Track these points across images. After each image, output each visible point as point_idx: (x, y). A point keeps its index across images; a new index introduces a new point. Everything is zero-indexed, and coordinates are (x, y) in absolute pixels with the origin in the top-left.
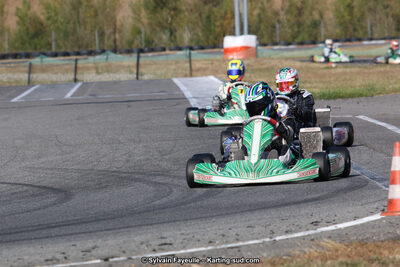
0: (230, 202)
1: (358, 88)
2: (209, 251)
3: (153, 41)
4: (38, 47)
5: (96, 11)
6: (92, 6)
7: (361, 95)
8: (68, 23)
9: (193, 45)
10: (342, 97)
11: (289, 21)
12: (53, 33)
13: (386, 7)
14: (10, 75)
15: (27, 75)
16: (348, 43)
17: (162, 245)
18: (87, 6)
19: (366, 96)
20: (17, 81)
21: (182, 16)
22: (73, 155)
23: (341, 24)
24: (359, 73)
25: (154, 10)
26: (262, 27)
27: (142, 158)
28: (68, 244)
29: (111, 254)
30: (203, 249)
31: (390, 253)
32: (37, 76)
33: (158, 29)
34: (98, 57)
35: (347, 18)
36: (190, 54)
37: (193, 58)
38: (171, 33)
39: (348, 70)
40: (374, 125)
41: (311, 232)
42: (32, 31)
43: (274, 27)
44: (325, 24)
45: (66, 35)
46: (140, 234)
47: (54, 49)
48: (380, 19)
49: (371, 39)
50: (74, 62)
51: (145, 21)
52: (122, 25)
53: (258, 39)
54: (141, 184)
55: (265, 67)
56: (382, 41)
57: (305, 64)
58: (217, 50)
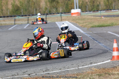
1: (108, 24)
3: (51, 11)
4: (18, 14)
5: (34, 3)
6: (33, 2)
7: (109, 26)
8: (26, 6)
9: (63, 12)
10: (104, 26)
11: (90, 5)
12: (22, 10)
14: (9, 22)
15: (14, 22)
16: (107, 11)
17: (46, 70)
19: (111, 26)
20: (11, 24)
21: (59, 4)
23: (106, 5)
24: (109, 20)
25: (51, 3)
26: (83, 6)
29: (31, 73)
30: (58, 71)
31: (112, 71)
32: (17, 22)
33: (52, 8)
35: (107, 3)
36: (61, 15)
37: (62, 16)
38: (56, 9)
39: (106, 19)
40: (112, 34)
41: (89, 66)
42: (16, 9)
43: (86, 6)
44: (101, 5)
46: (41, 67)
47: (22, 14)
48: (117, 4)
49: (114, 10)
50: (27, 18)
51: (49, 6)
52: (42, 7)
53: (81, 10)
55: (83, 18)
56: (117, 10)
57: (95, 17)
58: (69, 14)
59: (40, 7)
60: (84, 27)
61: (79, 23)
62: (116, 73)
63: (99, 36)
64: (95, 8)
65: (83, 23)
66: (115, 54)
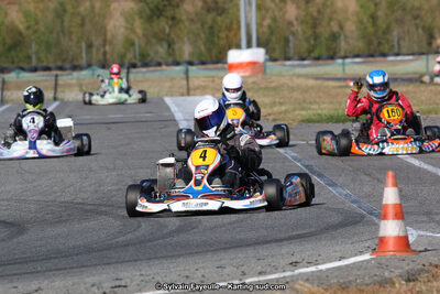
0: (204, 238)
3: (148, 55)
4: (16, 60)
5: (83, 20)
6: (79, 14)
8: (51, 32)
9: (196, 61)
11: (304, 32)
12: (33, 45)
13: (416, 17)
16: (371, 59)
17: (115, 287)
18: (73, 14)
21: (181, 25)
22: (35, 184)
23: (363, 37)
25: (149, 19)
26: (274, 39)
27: (114, 188)
28: (10, 285)
32: (11, 94)
33: (154, 41)
34: (84, 73)
35: (371, 30)
36: (187, 72)
37: (190, 74)
38: (169, 46)
41: (288, 274)
42: (9, 41)
43: (287, 41)
44: (346, 37)
45: (48, 47)
46: (94, 275)
47: (34, 62)
48: (408, 31)
49: (397, 55)
50: (53, 78)
51: (140, 31)
52: (113, 36)
53: (267, 53)
54: (107, 218)
55: (273, 85)
56: (411, 57)
57: (319, 82)
58: (220, 65)
59: (105, 35)
60: (274, 120)
64: (323, 48)
65: (274, 104)
66: (391, 228)
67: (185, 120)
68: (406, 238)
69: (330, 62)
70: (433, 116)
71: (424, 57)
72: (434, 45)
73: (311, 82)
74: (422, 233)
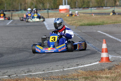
0: (53, 58)
1: (99, 22)
2: (42, 73)
3: (37, 7)
7: (100, 25)
8: (10, 1)
9: (50, 8)
10: (93, 25)
11: (80, 1)
12: (6, 5)
16: (99, 8)
17: (28, 71)
19: (101, 25)
22: (6, 43)
24: (100, 18)
26: (72, 3)
27: (28, 44)
29: (11, 74)
31: (99, 74)
33: (39, 3)
34: (19, 12)
36: (48, 12)
37: (49, 12)
38: (43, 4)
39: (97, 17)
40: (102, 34)
41: (76, 68)
43: (75, 3)
44: (92, 2)
45: (10, 5)
46: (22, 68)
47: (6, 9)
49: (106, 7)
50: (11, 14)
51: (35, 1)
52: (27, 2)
53: (70, 6)
54: (26, 52)
56: (109, 8)
57: (85, 14)
58: (57, 10)
59: (25, 1)
60: (72, 25)
61: (67, 20)
62: (104, 76)
63: (88, 35)
64: (85, 5)
65: (72, 21)
66: (104, 55)
67: (48, 25)
68: (109, 57)
69: (87, 9)
70: (116, 24)
71: (113, 8)
72: (116, 4)
73: (82, 14)
74: (113, 56)
